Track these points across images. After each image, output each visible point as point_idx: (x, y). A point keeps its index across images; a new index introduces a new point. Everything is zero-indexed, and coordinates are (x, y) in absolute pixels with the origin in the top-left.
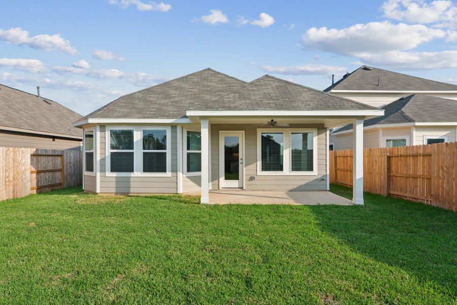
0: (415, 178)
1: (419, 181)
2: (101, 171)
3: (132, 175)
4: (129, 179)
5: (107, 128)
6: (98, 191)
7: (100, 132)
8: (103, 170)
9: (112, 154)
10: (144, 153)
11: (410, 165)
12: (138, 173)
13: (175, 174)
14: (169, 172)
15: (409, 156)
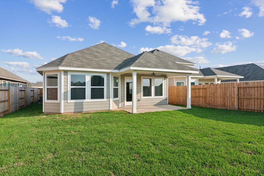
0: (199, 97)
1: (201, 99)
2: (64, 99)
3: (84, 101)
4: (83, 103)
5: (69, 73)
6: (62, 111)
7: (64, 75)
8: (66, 99)
9: (72, 89)
10: (91, 88)
11: (197, 92)
12: (88, 99)
13: (108, 99)
14: (105, 98)
15: (197, 89)
